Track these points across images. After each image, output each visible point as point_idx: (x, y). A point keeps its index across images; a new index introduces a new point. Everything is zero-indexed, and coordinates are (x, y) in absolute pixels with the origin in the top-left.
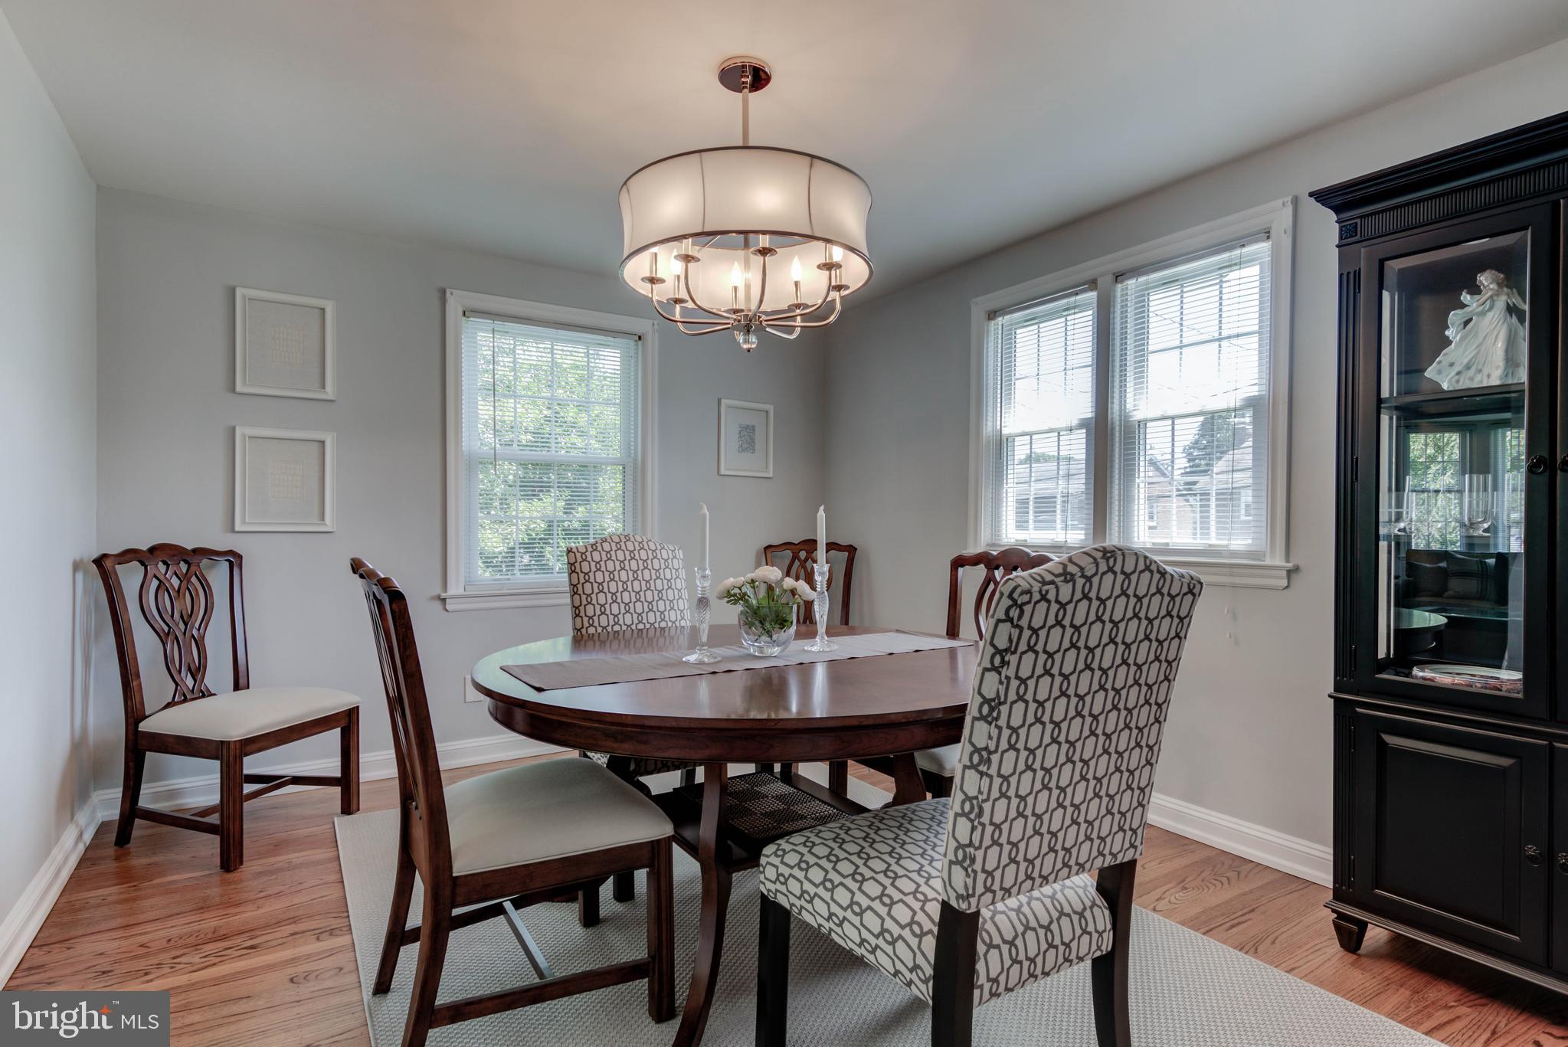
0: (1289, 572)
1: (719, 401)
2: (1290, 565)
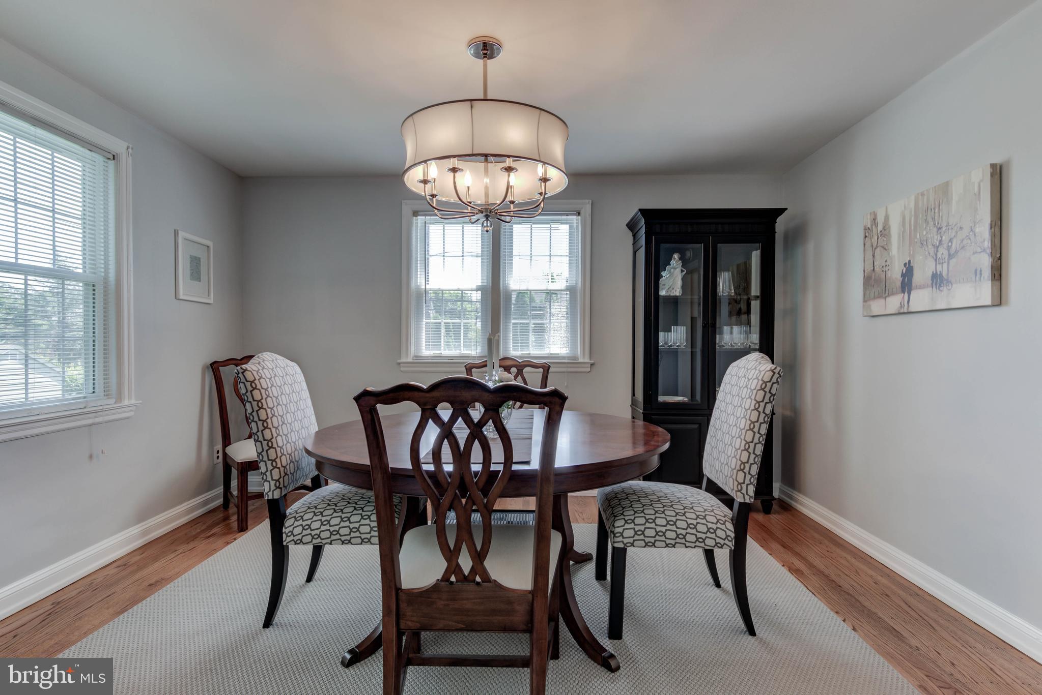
0: (592, 365)
1: (176, 233)
2: (592, 362)
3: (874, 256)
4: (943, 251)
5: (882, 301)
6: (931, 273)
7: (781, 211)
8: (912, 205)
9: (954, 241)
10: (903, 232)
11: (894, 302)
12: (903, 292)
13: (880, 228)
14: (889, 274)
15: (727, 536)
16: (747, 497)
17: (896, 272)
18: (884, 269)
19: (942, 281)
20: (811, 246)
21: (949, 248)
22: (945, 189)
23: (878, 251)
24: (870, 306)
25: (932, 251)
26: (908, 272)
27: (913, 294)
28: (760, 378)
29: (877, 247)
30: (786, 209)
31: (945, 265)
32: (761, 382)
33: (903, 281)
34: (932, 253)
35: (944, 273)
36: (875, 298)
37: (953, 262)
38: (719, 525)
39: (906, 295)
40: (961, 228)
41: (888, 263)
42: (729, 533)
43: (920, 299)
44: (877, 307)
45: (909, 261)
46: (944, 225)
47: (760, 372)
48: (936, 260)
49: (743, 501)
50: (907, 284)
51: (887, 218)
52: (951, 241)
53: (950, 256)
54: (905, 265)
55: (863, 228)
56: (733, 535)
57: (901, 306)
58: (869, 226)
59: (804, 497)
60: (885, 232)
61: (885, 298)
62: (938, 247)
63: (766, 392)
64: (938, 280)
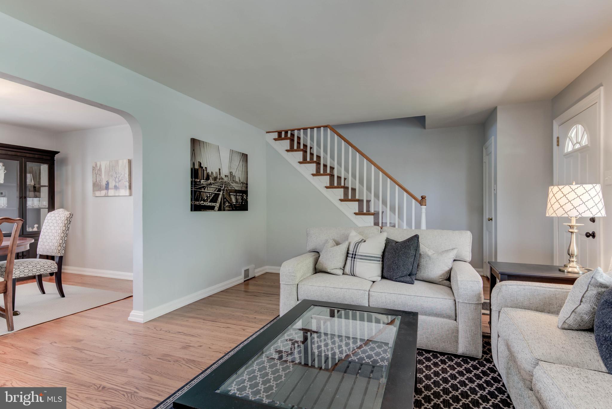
3: (96, 177)
4: (117, 180)
5: (99, 192)
6: (114, 185)
7: (57, 152)
8: (108, 164)
9: (120, 177)
10: (106, 171)
11: (103, 193)
12: (106, 190)
13: (98, 168)
14: (101, 183)
15: (55, 268)
16: (62, 254)
17: (104, 183)
18: (100, 182)
19: (117, 188)
20: (70, 168)
21: (119, 179)
22: (117, 162)
23: (98, 175)
24: (95, 193)
25: (114, 179)
26: (107, 184)
27: (109, 190)
28: (66, 216)
29: (97, 174)
30: (60, 152)
31: (118, 184)
32: (66, 218)
33: (106, 186)
34: (114, 180)
35: (118, 186)
36: (97, 191)
37: (120, 183)
38: (52, 265)
39: (107, 191)
40: (122, 174)
41: (101, 180)
42: (56, 267)
43: (111, 192)
44: (98, 193)
45: (108, 181)
46: (117, 172)
47: (65, 215)
48: (115, 181)
49: (60, 255)
50: (107, 187)
51: (100, 165)
52: (119, 177)
53: (119, 181)
54: (107, 181)
55: (92, 167)
56: (57, 267)
57: (106, 194)
58: (94, 166)
59: (67, 266)
60: (100, 170)
61: (100, 191)
62: (116, 178)
63: (68, 221)
64: (116, 188)
